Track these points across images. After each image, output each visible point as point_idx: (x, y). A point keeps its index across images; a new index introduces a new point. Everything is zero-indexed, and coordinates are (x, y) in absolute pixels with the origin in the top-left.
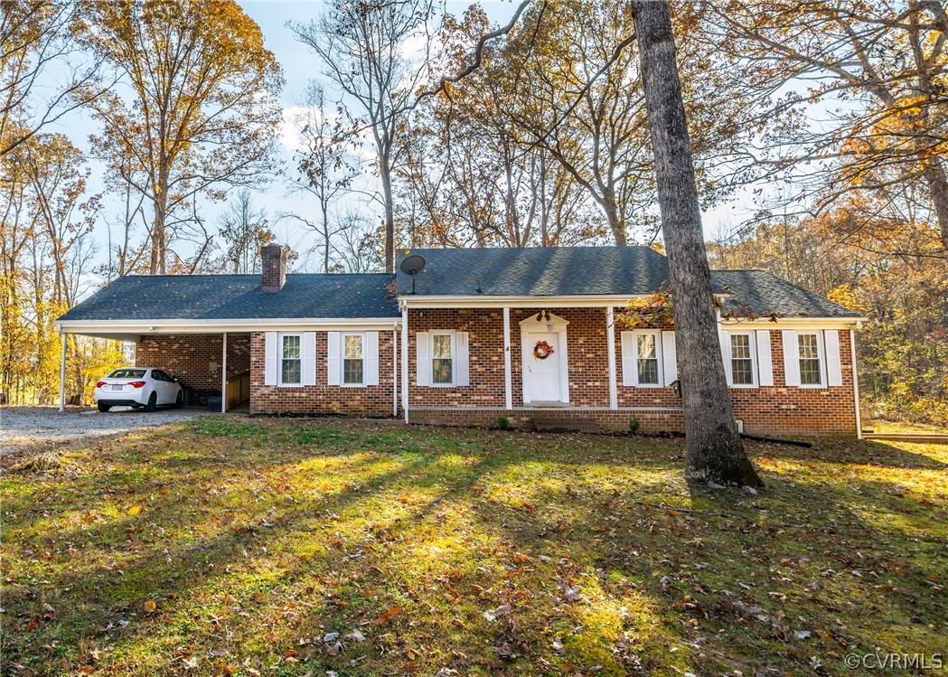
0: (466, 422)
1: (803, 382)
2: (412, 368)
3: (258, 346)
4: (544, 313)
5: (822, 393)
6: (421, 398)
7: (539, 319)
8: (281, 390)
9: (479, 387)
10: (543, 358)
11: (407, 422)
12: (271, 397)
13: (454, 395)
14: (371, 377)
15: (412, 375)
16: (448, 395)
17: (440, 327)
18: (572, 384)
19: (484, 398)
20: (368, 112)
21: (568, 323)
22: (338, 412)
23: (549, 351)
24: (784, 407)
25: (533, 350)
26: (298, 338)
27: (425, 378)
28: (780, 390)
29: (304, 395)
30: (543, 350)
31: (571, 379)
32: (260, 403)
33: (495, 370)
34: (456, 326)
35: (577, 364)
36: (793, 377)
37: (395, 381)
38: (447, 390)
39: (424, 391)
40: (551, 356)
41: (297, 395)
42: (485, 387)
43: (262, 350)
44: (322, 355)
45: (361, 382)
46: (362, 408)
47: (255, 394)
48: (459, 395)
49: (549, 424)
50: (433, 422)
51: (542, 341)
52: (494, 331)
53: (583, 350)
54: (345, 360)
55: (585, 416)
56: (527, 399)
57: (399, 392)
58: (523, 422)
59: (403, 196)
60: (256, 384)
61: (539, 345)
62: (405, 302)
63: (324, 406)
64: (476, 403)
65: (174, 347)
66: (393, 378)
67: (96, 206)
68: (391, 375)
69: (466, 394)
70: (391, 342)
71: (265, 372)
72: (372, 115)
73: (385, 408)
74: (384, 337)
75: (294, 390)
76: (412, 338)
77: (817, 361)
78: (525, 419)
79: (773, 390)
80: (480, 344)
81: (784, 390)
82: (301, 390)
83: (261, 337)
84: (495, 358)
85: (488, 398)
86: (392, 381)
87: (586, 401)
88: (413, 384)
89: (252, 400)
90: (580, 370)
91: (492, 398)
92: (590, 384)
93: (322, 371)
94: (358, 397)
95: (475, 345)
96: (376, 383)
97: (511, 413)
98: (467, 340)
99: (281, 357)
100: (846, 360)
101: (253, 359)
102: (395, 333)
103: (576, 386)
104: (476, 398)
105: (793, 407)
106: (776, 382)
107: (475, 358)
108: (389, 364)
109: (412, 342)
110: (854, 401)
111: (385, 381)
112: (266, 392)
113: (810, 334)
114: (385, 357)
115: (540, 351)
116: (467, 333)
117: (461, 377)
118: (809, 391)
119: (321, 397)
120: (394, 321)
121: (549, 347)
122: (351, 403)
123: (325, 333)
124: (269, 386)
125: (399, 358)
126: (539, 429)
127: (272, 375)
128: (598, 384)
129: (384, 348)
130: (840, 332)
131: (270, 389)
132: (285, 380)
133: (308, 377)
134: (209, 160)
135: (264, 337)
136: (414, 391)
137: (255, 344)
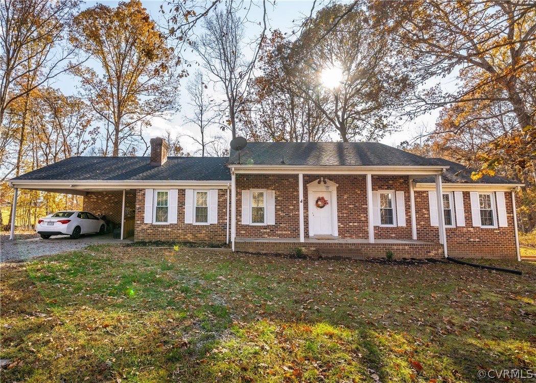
0: (273, 250)
1: (483, 224)
2: (239, 213)
3: (140, 198)
4: (322, 179)
5: (495, 231)
6: (244, 232)
7: (319, 183)
8: (155, 226)
9: (281, 225)
10: (321, 207)
11: (233, 251)
12: (148, 231)
13: (265, 231)
14: (213, 218)
15: (239, 217)
16: (261, 231)
17: (257, 187)
18: (340, 224)
19: (284, 232)
20: (224, 84)
21: (338, 185)
22: (191, 241)
23: (325, 203)
24: (472, 240)
25: (315, 203)
26: (167, 193)
27: (247, 219)
28: (469, 229)
29: (169, 229)
30: (321, 203)
31: (339, 221)
32: (141, 234)
33: (291, 214)
34: (267, 187)
35: (343, 211)
36: (477, 221)
37: (228, 221)
38: (260, 227)
39: (246, 227)
40: (326, 207)
41: (165, 229)
42: (285, 225)
43: (143, 201)
44: (181, 204)
45: (206, 221)
46: (206, 239)
47: (138, 229)
48: (269, 230)
49: (330, 253)
50: (251, 250)
51: (321, 197)
52: (291, 190)
53: (346, 203)
54: (196, 208)
55: (353, 247)
56: (311, 234)
57: (230, 228)
58: (312, 250)
59: (242, 130)
60: (139, 222)
61: (319, 199)
62: (233, 169)
63: (182, 237)
64: (279, 235)
65: (105, 199)
66: (226, 219)
67: (97, 132)
68: (226, 218)
69: (272, 230)
70: (226, 196)
71: (145, 215)
72: (226, 86)
73: (221, 238)
74: (221, 193)
75: (163, 227)
76: (238, 194)
77: (491, 211)
78: (313, 249)
79: (465, 229)
80: (282, 198)
81: (471, 229)
82: (167, 226)
83: (143, 192)
84: (291, 207)
85: (286, 232)
86: (226, 221)
87: (348, 235)
88: (239, 223)
89: (136, 233)
90: (345, 215)
91: (289, 232)
92: (351, 224)
93: (181, 214)
94: (204, 232)
95: (279, 198)
96: (216, 222)
97: (304, 245)
98: (274, 195)
99: (156, 205)
100: (510, 210)
101: (138, 206)
102: (228, 191)
103: (342, 226)
104: (279, 232)
105: (477, 240)
106: (467, 224)
107: (278, 207)
108: (224, 210)
109: (239, 196)
110: (515, 236)
111: (221, 221)
112: (145, 227)
113: (486, 194)
114: (222, 206)
115: (320, 203)
116: (274, 191)
117: (270, 219)
118: (487, 230)
119: (180, 231)
120: (227, 183)
121: (325, 201)
122: (199, 235)
123: (184, 190)
124: (147, 224)
125: (230, 207)
126: (323, 257)
127: (149, 216)
128: (356, 224)
129: (221, 200)
130: (506, 193)
131: (148, 226)
132: (157, 220)
133: (172, 218)
134: (143, 105)
135: (145, 192)
136: (239, 227)
137: (139, 197)
